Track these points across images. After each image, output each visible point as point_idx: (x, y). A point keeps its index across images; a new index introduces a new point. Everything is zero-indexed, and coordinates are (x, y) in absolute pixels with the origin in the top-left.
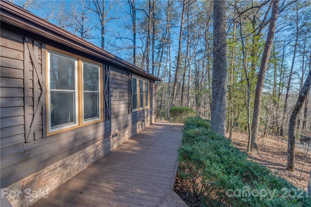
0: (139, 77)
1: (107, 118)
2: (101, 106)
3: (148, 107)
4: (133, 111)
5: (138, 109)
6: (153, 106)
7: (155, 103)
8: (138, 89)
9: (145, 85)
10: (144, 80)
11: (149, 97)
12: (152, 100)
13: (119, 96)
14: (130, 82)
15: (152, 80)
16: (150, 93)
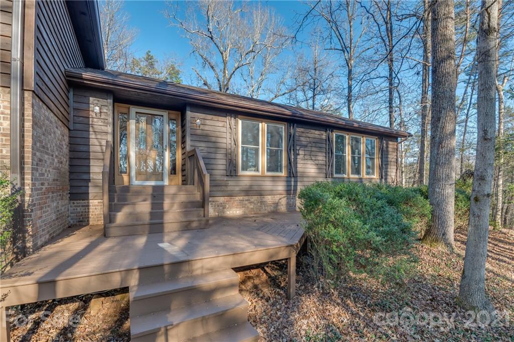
0: (349, 133)
1: (292, 175)
2: (284, 162)
3: (375, 177)
4: (335, 176)
5: (349, 175)
6: (389, 177)
7: (396, 173)
8: (348, 149)
9: (365, 145)
10: (363, 137)
11: (377, 162)
12: (387, 168)
13: (310, 155)
14: (329, 139)
15: (387, 136)
16: (380, 156)
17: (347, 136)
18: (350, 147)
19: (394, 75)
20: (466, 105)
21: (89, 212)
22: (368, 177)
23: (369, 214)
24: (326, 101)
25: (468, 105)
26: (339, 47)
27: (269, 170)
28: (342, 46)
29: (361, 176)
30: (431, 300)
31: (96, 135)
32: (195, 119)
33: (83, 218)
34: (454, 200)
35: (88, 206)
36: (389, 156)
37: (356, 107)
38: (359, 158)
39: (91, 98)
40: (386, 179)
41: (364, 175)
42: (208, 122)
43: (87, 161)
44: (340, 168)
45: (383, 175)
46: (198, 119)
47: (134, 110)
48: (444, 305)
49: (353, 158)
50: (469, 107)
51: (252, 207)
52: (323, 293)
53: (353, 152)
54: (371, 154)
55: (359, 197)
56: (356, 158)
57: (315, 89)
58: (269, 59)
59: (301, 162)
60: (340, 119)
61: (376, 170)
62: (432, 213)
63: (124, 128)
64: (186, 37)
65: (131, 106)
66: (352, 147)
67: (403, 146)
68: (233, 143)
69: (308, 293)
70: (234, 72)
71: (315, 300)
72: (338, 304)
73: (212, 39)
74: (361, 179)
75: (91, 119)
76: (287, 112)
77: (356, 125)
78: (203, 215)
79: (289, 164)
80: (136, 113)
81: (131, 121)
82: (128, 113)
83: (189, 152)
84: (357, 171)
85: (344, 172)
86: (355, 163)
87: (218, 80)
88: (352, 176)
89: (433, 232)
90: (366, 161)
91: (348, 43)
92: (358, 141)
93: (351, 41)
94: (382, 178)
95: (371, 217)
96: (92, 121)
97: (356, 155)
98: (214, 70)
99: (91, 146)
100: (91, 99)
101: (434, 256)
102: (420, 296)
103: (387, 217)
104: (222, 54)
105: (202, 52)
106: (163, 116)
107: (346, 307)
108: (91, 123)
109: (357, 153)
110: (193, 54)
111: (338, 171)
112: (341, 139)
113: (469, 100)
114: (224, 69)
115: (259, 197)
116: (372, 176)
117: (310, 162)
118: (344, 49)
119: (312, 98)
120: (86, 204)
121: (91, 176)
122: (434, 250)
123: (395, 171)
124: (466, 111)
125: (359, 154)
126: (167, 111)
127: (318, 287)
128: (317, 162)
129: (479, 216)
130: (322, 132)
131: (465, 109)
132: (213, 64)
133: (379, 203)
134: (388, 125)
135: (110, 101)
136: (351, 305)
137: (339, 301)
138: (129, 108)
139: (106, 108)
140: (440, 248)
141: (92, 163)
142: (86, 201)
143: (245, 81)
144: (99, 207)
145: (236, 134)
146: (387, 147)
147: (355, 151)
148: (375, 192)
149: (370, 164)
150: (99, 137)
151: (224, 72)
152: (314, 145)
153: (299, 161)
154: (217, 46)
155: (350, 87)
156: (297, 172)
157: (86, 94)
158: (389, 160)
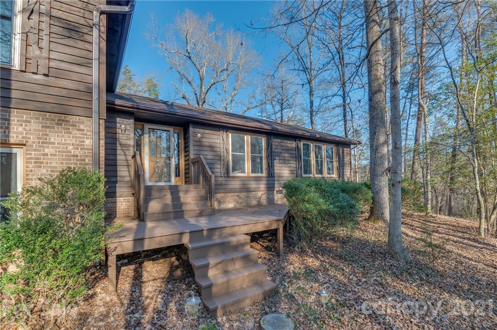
0: (313, 142)
1: (270, 176)
2: (264, 166)
3: (334, 176)
4: (304, 175)
5: (314, 175)
6: (345, 176)
7: (351, 172)
8: (313, 155)
9: (325, 151)
10: (324, 145)
11: (335, 164)
12: (343, 169)
13: (284, 160)
14: (298, 148)
15: (342, 144)
16: (337, 159)
17: (312, 145)
18: (314, 153)
19: (346, 95)
20: (406, 117)
21: (116, 207)
22: (329, 176)
23: (329, 197)
24: (292, 113)
25: (408, 116)
26: (301, 68)
27: (253, 172)
28: (304, 68)
29: (324, 176)
30: (371, 252)
31: (122, 147)
32: (196, 133)
33: (112, 212)
34: (388, 190)
35: (116, 202)
36: (345, 160)
37: (317, 119)
38: (322, 161)
39: (118, 119)
40: (343, 177)
41: (326, 174)
42: (206, 136)
43: (115, 167)
44: (307, 170)
45: (341, 174)
46: (199, 133)
47: (147, 126)
48: (379, 254)
49: (317, 162)
50: (409, 118)
51: (241, 201)
52: (302, 251)
53: (317, 157)
54: (330, 157)
55: (322, 187)
56: (319, 161)
57: (283, 104)
58: (241, 76)
59: (278, 165)
60: (306, 131)
61: (335, 171)
62: (373, 198)
64: (164, 55)
65: (145, 124)
66: (315, 152)
67: (355, 151)
68: (225, 151)
69: (292, 252)
70: (210, 87)
71: (297, 255)
72: (312, 257)
73: (190, 58)
74: (323, 178)
75: (117, 135)
76: (266, 127)
77: (318, 136)
78: (210, 206)
79: (268, 168)
80: (149, 129)
81: (145, 135)
82: (143, 130)
83: (192, 159)
84: (320, 172)
85: (310, 173)
86: (318, 166)
87: (196, 94)
88: (316, 176)
89: (375, 213)
90: (327, 164)
91: (308, 65)
92: (320, 148)
93: (311, 64)
94: (340, 177)
95: (330, 199)
96: (119, 136)
97: (319, 159)
98: (191, 85)
99: (118, 156)
101: (376, 229)
102: (364, 251)
103: (340, 198)
104: (199, 71)
105: (179, 69)
106: (169, 131)
107: (318, 258)
108: (118, 138)
109: (319, 157)
110: (170, 69)
111: (306, 172)
112: (307, 147)
113: (408, 112)
114: (201, 84)
115: (246, 193)
116: (332, 176)
117: (284, 165)
118: (305, 70)
119: (280, 112)
120: (114, 201)
121: (118, 178)
122: (376, 226)
123: (349, 171)
124: (406, 121)
125: (321, 158)
126: (173, 127)
127: (298, 248)
128: (289, 165)
129: (395, 195)
130: (293, 142)
131: (405, 120)
132: (190, 79)
133: (335, 191)
134: (343, 134)
135: (132, 121)
136: (320, 257)
137: (313, 255)
138: (143, 126)
139: (129, 126)
140: (380, 224)
141: (119, 168)
142: (114, 199)
143: (220, 94)
144: (124, 203)
145: (227, 144)
146: (343, 152)
147: (318, 156)
148: (333, 184)
149: (330, 166)
150: (124, 148)
151: (201, 88)
152: (286, 152)
153: (276, 164)
154: (195, 65)
155: (312, 102)
156: (274, 173)
157: (114, 116)
158: (345, 162)
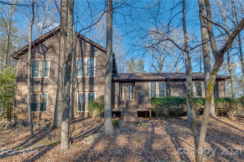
8: (194, 87)
12: (218, 93)
13: (176, 91)
27: (160, 96)
32: (137, 84)
36: (219, 88)
42: (141, 84)
56: (199, 90)
59: (172, 93)
63: (121, 88)
68: (148, 89)
82: (122, 85)
98: (157, 59)
100: (115, 83)
108: (115, 88)
117: (176, 93)
121: (115, 99)
123: (223, 94)
125: (201, 88)
126: (131, 83)
128: (179, 93)
135: (119, 83)
145: (149, 86)
146: (218, 84)
150: (117, 91)
151: (160, 59)
152: (177, 87)
